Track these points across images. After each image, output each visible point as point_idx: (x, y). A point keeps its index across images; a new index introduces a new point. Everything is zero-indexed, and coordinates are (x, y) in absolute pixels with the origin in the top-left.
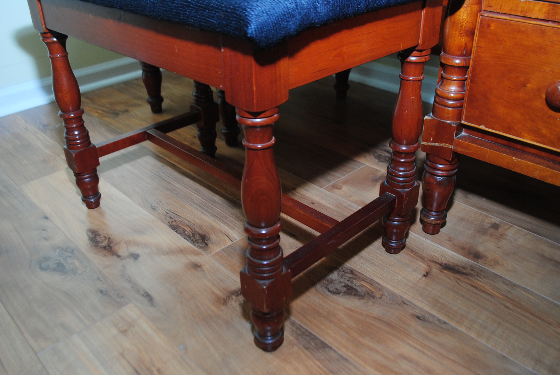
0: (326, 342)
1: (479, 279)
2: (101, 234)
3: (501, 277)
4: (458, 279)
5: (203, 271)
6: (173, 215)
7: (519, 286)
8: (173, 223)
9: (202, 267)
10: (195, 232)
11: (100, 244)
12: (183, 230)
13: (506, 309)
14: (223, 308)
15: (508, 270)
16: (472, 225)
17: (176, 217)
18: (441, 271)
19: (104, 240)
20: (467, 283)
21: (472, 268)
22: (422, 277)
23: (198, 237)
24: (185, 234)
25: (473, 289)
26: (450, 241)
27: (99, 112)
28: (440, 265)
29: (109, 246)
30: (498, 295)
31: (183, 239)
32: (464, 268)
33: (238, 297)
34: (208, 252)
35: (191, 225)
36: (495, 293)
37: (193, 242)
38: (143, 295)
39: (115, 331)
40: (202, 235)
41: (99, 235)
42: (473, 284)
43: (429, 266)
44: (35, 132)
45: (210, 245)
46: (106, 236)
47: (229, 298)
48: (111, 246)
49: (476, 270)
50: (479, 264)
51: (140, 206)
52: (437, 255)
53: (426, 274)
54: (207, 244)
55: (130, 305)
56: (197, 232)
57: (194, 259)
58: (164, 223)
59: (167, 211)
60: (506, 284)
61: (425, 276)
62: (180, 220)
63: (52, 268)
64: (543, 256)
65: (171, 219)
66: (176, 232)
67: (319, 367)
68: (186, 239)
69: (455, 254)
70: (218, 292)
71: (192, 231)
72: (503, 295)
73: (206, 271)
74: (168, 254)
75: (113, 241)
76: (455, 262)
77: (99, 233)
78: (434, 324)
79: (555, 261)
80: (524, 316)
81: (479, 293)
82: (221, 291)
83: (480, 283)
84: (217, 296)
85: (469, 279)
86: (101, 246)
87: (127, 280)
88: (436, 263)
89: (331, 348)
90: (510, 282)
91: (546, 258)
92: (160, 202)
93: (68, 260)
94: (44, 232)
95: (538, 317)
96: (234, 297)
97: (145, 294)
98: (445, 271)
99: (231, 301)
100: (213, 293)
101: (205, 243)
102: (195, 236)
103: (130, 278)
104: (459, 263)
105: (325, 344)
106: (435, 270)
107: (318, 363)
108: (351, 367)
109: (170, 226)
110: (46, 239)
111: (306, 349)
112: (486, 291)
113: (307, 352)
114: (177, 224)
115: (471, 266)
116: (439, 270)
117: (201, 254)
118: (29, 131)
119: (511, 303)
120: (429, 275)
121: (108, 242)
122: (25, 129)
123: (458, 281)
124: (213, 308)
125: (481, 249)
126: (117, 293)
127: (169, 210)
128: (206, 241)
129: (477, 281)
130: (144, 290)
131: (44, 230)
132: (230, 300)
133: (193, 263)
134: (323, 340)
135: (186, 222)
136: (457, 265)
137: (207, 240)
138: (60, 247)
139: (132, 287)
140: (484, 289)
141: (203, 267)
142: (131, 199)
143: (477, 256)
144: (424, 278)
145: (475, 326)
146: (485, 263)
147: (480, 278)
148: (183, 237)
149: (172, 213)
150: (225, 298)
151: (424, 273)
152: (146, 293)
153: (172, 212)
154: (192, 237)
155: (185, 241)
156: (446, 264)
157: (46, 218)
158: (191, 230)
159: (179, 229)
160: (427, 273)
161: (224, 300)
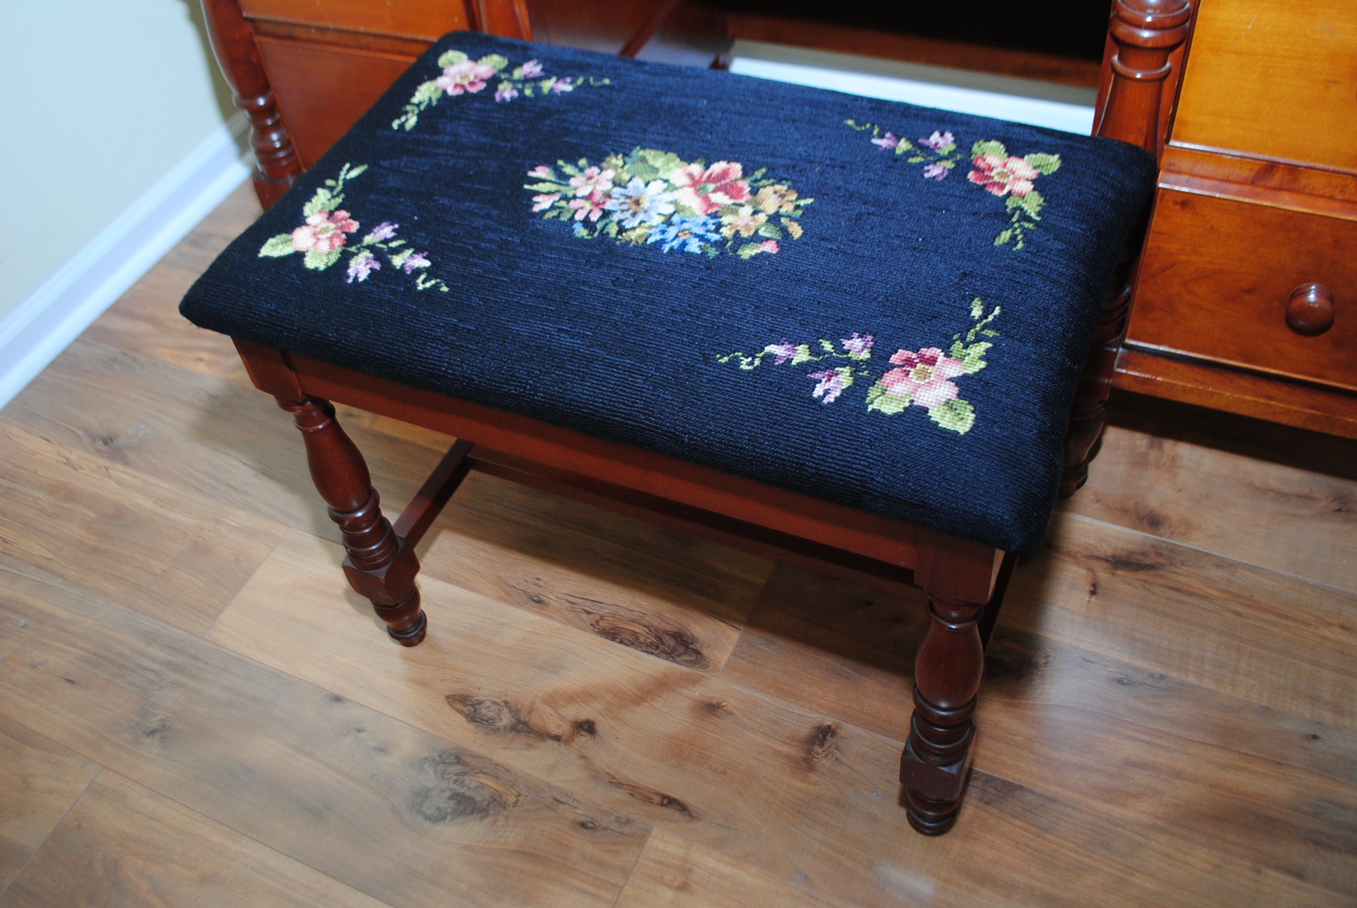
0: (1009, 779)
1: (1176, 570)
2: (483, 699)
3: (1206, 554)
4: (1146, 581)
5: (730, 713)
6: (588, 606)
7: (1239, 565)
8: (602, 624)
9: (723, 706)
10: (656, 630)
11: (499, 724)
12: (634, 635)
13: (1238, 618)
14: (813, 777)
15: (1211, 536)
16: (1119, 452)
17: (597, 608)
18: (1114, 574)
19: (500, 710)
20: (1162, 586)
21: (1157, 549)
22: (1091, 597)
23: (671, 642)
24: (641, 643)
25: (1174, 594)
26: (1098, 501)
27: (203, 355)
28: (1106, 560)
29: (519, 721)
30: (1216, 593)
31: (645, 655)
32: (1143, 554)
33: (826, 746)
34: (710, 669)
35: (640, 618)
36: (1209, 591)
37: (670, 655)
38: (662, 802)
39: (669, 894)
40: (676, 633)
41: (480, 703)
42: (1172, 585)
43: (1089, 569)
44: (98, 467)
45: (705, 652)
46: (497, 700)
47: (810, 753)
48: (522, 719)
49: (1163, 552)
50: (1163, 538)
51: (506, 601)
52: (1092, 542)
53: (1092, 589)
54: (697, 652)
55: (655, 832)
56: (661, 629)
57: (697, 694)
58: (583, 630)
59: (570, 599)
60: (1219, 566)
61: (1093, 593)
62: (609, 613)
63: (449, 810)
64: (1250, 485)
65: (591, 616)
66: (621, 642)
67: (1021, 828)
68: (652, 653)
69: (1118, 528)
70: (785, 749)
71: (650, 630)
72: (1224, 591)
73: (736, 712)
74: (644, 700)
75: (519, 707)
76: (1126, 547)
77: (477, 698)
78: (1147, 684)
79: (1273, 490)
80: (1267, 622)
81: (1185, 598)
82: (789, 744)
83: (1183, 579)
84: (788, 757)
85: (1160, 576)
86: (505, 728)
87: (611, 782)
88: (1098, 558)
89: (1021, 787)
90: (1223, 560)
91: (1257, 488)
92: (538, 579)
93: (467, 781)
94: (363, 735)
95: (1287, 618)
96: (817, 749)
97: (665, 801)
98: (1119, 572)
99: (817, 758)
100: (778, 754)
101: (692, 649)
102: (664, 640)
103: (614, 778)
104: (1132, 547)
105: (1011, 784)
106: (1103, 576)
107: (1017, 822)
108: (1068, 811)
109: (600, 632)
110: (382, 750)
111: (987, 803)
112: (1195, 591)
113: (991, 810)
114: (610, 624)
115: (1154, 546)
116: (1110, 573)
117: (703, 677)
118: (82, 468)
119: (1240, 603)
120: (1098, 590)
121: (511, 712)
122: (65, 463)
123: (1147, 586)
124: (799, 784)
125: (1153, 502)
126: (613, 818)
127: (572, 594)
128: (692, 644)
129: (1174, 577)
130: (658, 794)
131: (359, 731)
132: (814, 757)
133: (701, 702)
134: (1003, 778)
135: (623, 612)
136: (1132, 553)
137: (690, 641)
138: (426, 759)
139: (632, 795)
140: (1191, 589)
141: (725, 706)
142: (474, 590)
143: (1153, 521)
144: (1093, 599)
145: (1207, 668)
146: (1173, 533)
147: (1176, 567)
148: (642, 651)
149: (581, 600)
150: (805, 756)
151: (1088, 588)
152: (664, 797)
153: (580, 598)
154: (660, 646)
155: (652, 658)
156: (1113, 556)
157: (338, 699)
158: (647, 630)
159: (624, 635)
160: (1094, 585)
161: (805, 760)
